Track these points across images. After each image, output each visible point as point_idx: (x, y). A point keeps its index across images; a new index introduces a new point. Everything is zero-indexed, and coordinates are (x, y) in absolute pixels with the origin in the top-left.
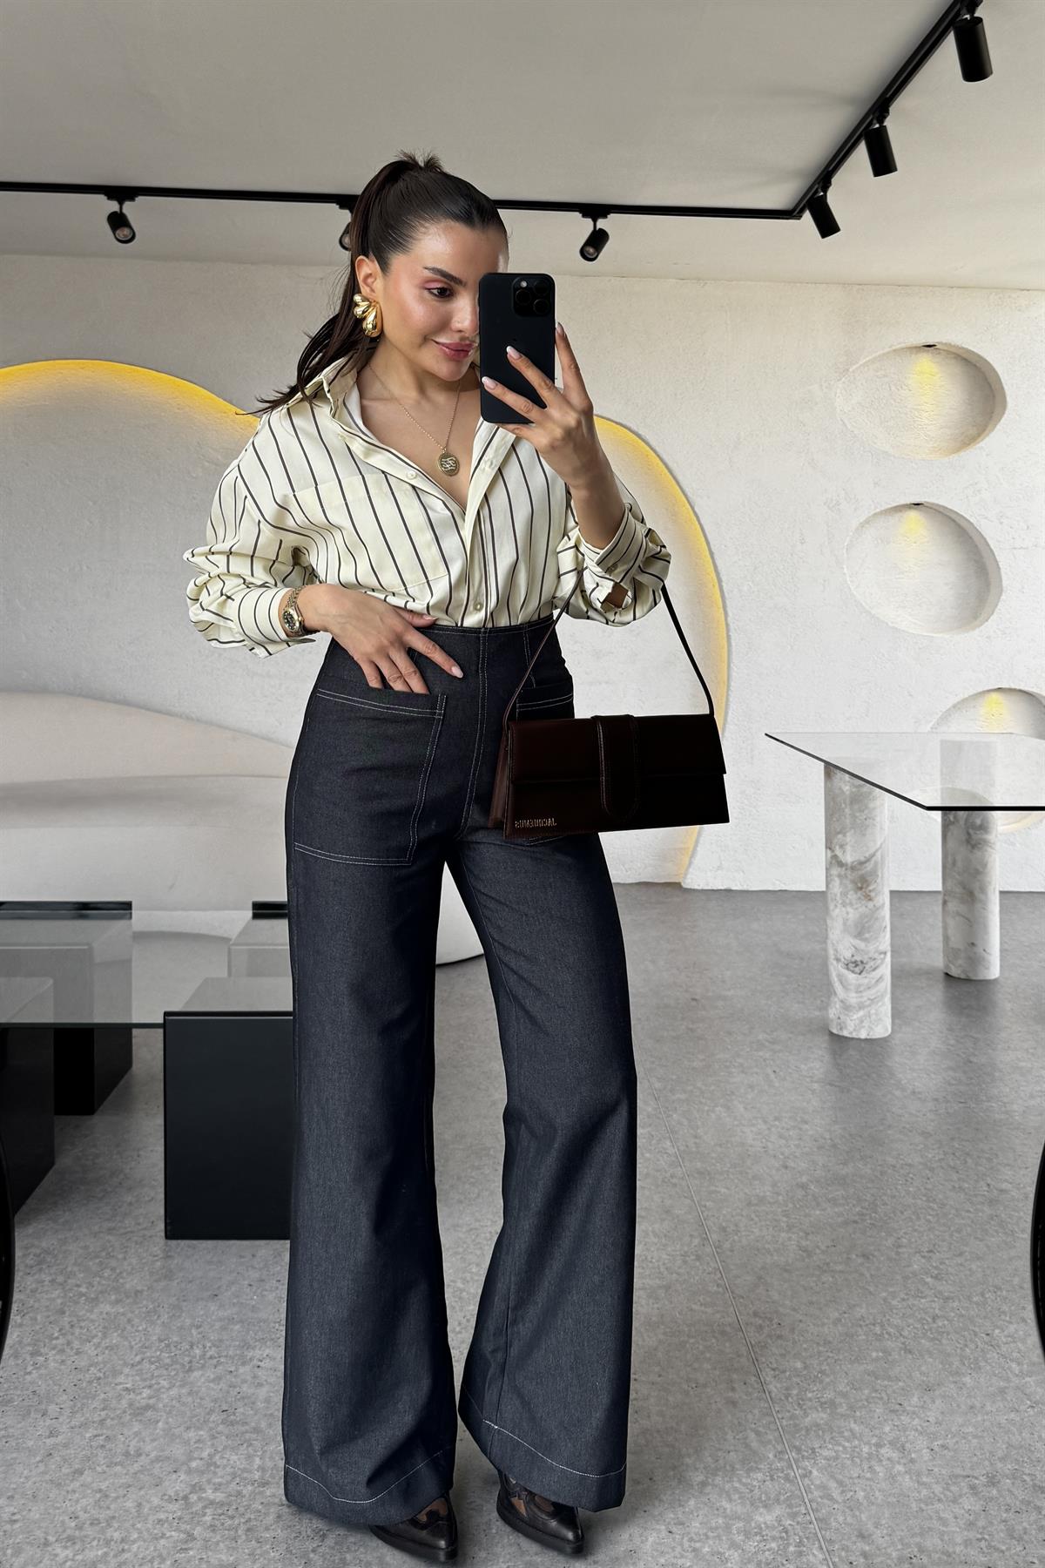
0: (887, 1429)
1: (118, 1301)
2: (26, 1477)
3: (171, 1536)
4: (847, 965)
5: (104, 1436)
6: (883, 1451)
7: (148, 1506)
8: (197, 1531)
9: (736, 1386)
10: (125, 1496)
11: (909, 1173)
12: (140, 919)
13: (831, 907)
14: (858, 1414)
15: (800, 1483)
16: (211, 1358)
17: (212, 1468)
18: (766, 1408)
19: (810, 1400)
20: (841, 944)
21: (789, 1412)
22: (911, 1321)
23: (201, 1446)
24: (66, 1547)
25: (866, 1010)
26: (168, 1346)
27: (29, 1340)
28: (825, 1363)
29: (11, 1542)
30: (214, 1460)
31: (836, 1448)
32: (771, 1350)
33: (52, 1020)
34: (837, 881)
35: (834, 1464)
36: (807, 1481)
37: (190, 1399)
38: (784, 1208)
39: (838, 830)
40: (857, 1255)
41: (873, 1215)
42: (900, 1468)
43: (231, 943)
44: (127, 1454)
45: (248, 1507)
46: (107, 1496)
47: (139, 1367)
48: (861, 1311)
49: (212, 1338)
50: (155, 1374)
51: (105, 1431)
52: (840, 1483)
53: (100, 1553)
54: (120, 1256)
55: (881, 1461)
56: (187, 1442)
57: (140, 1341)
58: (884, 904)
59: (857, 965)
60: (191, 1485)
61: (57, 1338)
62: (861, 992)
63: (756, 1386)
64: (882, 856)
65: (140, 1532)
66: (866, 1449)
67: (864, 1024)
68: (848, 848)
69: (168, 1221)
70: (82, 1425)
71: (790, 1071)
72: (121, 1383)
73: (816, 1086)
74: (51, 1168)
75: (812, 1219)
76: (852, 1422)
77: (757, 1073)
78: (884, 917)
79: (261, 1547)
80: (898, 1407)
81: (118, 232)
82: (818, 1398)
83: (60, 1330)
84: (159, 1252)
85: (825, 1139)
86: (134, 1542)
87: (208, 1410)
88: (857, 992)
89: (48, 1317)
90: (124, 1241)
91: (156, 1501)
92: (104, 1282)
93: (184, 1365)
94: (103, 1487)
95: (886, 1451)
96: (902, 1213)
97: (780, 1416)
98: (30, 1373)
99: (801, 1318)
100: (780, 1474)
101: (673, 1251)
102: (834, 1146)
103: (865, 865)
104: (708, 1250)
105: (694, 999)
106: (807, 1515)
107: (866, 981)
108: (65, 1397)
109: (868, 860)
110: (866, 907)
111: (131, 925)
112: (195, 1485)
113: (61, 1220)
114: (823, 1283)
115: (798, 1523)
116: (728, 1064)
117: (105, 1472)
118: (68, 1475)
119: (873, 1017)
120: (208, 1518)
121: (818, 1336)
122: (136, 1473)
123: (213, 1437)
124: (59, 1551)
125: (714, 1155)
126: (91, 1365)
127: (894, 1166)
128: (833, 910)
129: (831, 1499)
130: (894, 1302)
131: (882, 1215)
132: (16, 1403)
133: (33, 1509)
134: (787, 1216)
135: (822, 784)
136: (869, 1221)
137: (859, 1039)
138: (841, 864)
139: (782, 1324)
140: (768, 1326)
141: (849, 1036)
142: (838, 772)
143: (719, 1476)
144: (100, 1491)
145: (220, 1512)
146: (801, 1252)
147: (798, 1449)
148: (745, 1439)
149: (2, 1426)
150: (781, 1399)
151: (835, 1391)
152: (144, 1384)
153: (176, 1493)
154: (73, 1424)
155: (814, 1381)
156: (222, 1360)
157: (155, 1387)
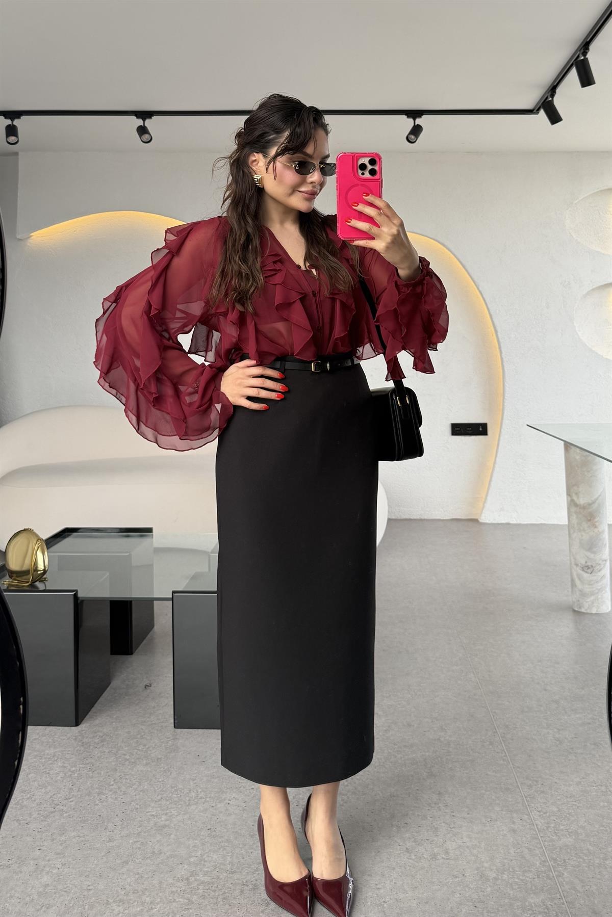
1: (147, 764)
2: (96, 865)
3: (180, 901)
4: (582, 568)
5: (140, 842)
7: (166, 883)
8: (194, 898)
9: (515, 821)
12: (158, 539)
13: (572, 532)
14: (591, 839)
15: (556, 879)
16: (201, 798)
17: (203, 862)
18: (535, 835)
19: (562, 830)
20: (580, 556)
21: (548, 837)
23: (196, 849)
24: (119, 906)
25: (595, 596)
26: (176, 790)
27: (97, 785)
28: (571, 808)
29: (88, 901)
30: (203, 858)
31: (578, 860)
32: (537, 800)
34: (574, 517)
35: (578, 869)
36: (561, 879)
37: (189, 822)
38: (545, 715)
39: (574, 484)
40: (590, 744)
43: (210, 551)
44: (153, 853)
45: (224, 885)
46: (142, 877)
47: (160, 803)
48: (593, 777)
49: (202, 786)
50: (169, 807)
51: (140, 839)
52: (582, 881)
53: (138, 909)
54: (148, 738)
55: (606, 868)
56: (188, 847)
57: (160, 787)
58: (604, 530)
59: (589, 568)
61: (112, 785)
62: (591, 585)
64: (602, 501)
65: (161, 898)
66: (597, 861)
67: (593, 605)
68: (581, 495)
69: (176, 717)
70: (127, 835)
71: (548, 632)
72: (149, 812)
73: (564, 641)
74: (108, 687)
75: (562, 721)
76: (588, 844)
77: (527, 634)
78: (604, 538)
81: (143, 137)
82: (567, 829)
83: (114, 780)
84: (170, 736)
85: (570, 673)
86: (158, 904)
87: (199, 829)
88: (589, 585)
89: (108, 772)
90: (150, 729)
91: (170, 881)
92: (139, 753)
93: (185, 802)
94: (140, 872)
97: (543, 839)
98: (97, 805)
99: (556, 781)
100: (544, 875)
101: (476, 739)
102: (576, 677)
103: (591, 506)
104: (497, 739)
105: (487, 590)
106: (561, 899)
107: (594, 578)
108: (117, 819)
109: (594, 503)
110: (594, 532)
111: (152, 541)
112: (193, 872)
113: (115, 716)
114: (569, 760)
115: (555, 904)
116: (508, 628)
117: (141, 863)
118: (120, 864)
119: (599, 600)
120: (201, 891)
121: (566, 792)
122: (158, 864)
123: (203, 844)
124: (115, 907)
125: (500, 682)
126: (132, 801)
128: (574, 534)
129: (576, 890)
132: (90, 822)
133: (100, 883)
134: (546, 719)
135: (563, 455)
137: (591, 614)
138: (576, 505)
139: (544, 784)
140: (536, 785)
141: (585, 612)
142: (572, 447)
143: (504, 874)
144: (138, 874)
145: (207, 888)
146: (555, 741)
147: (555, 860)
148: (522, 853)
149: (81, 835)
150: (544, 830)
151: (578, 826)
152: (163, 812)
153: (182, 876)
154: (122, 834)
155: (564, 819)
156: (208, 799)
157: (170, 814)
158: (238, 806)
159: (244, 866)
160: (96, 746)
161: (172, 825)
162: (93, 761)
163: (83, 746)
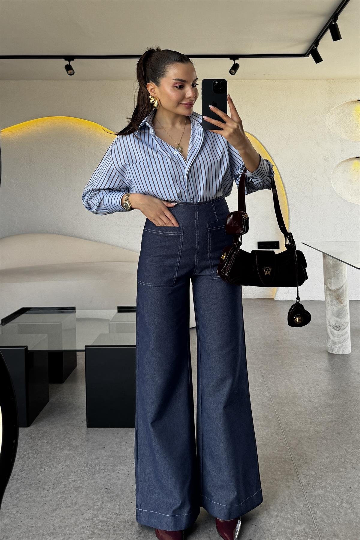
0: (345, 497)
1: (70, 450)
2: (37, 512)
3: (87, 533)
4: (334, 327)
5: (64, 498)
6: (344, 504)
7: (79, 522)
8: (96, 531)
9: (290, 481)
10: (71, 518)
11: (356, 403)
12: (78, 313)
13: (327, 305)
14: (334, 491)
15: (312, 515)
16: (102, 470)
17: (102, 509)
18: (301, 489)
19: (317, 486)
20: (332, 320)
21: (309, 490)
22: (355, 457)
23: (98, 501)
24: (50, 536)
25: (341, 344)
26: (87, 465)
27: (39, 463)
28: (323, 472)
29: (31, 534)
30: (102, 506)
31: (326, 503)
32: (303, 468)
33: (47, 349)
34: (329, 296)
35: (325, 509)
36: (315, 515)
37: (94, 484)
38: (309, 416)
39: (329, 277)
40: (336, 433)
41: (342, 418)
42: (350, 511)
43: (110, 321)
44: (72, 503)
45: (114, 522)
46: (65, 518)
47: (77, 473)
48: (336, 454)
49: (103, 462)
50: (82, 475)
51: (64, 495)
52: (328, 516)
53: (62, 538)
54: (71, 433)
55: (343, 508)
56: (93, 500)
57: (77, 463)
58: (347, 305)
59: (337, 327)
60: (94, 515)
61: (48, 463)
62: (339, 337)
63: (297, 481)
64: (345, 287)
65: (76, 531)
66: (337, 504)
67: (341, 349)
68: (333, 284)
69: (88, 421)
70: (57, 493)
71: (313, 366)
72: (70, 478)
73: (322, 372)
74: (47, 403)
75: (319, 420)
76: (332, 494)
77: (300, 367)
78: (347, 310)
79: (118, 537)
80: (349, 488)
81: (69, 71)
82: (320, 485)
83: (50, 460)
84: (85, 432)
85: (325, 391)
86: (74, 534)
87: (100, 488)
88: (338, 337)
89: (46, 455)
90: (73, 428)
91: (82, 520)
92: (65, 443)
93: (92, 472)
94: (63, 515)
95: (344, 505)
96: (353, 417)
97: (305, 491)
98: (39, 475)
99: (314, 456)
100: (305, 513)
101: (268, 431)
102: (328, 393)
103: (339, 290)
104: (281, 431)
105: (278, 341)
106: (315, 527)
107: (341, 333)
108: (51, 483)
109: (340, 288)
110: (340, 306)
111: (75, 315)
112: (96, 514)
113: (51, 421)
114: (323, 443)
115: (311, 530)
116: (289, 364)
117: (64, 510)
118: (51, 511)
119: (344, 346)
121: (320, 462)
122: (75, 510)
123: (102, 498)
124: (47, 537)
125: (283, 397)
126: (60, 472)
127: (351, 401)
128: (328, 307)
129: (324, 522)
130: (349, 450)
131: (345, 418)
132: (34, 485)
133: (39, 523)
134: (310, 419)
135: (322, 261)
136: (340, 421)
137: (339, 355)
138: (330, 290)
139: (307, 458)
140: (302, 459)
141: (335, 353)
142: (328, 256)
143: (282, 513)
144: (62, 516)
145: (104, 524)
146: (315, 432)
147: (312, 504)
148: (293, 500)
149: (29, 493)
150: (306, 485)
151: (326, 483)
152: (79, 479)
153: (89, 517)
154: (53, 493)
155: (318, 479)
156: (106, 470)
157: (82, 480)
158: (124, 474)
159: (127, 510)
160: (39, 439)
161: (84, 486)
162: (37, 448)
163: (31, 439)
